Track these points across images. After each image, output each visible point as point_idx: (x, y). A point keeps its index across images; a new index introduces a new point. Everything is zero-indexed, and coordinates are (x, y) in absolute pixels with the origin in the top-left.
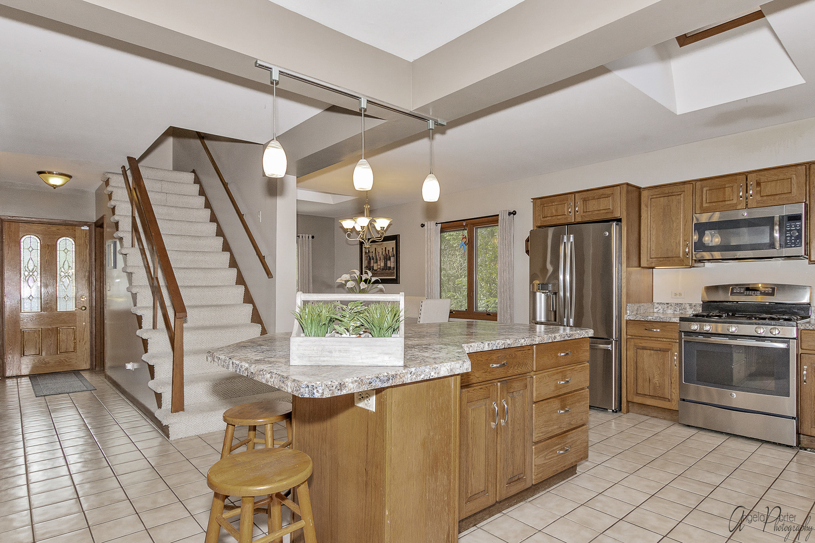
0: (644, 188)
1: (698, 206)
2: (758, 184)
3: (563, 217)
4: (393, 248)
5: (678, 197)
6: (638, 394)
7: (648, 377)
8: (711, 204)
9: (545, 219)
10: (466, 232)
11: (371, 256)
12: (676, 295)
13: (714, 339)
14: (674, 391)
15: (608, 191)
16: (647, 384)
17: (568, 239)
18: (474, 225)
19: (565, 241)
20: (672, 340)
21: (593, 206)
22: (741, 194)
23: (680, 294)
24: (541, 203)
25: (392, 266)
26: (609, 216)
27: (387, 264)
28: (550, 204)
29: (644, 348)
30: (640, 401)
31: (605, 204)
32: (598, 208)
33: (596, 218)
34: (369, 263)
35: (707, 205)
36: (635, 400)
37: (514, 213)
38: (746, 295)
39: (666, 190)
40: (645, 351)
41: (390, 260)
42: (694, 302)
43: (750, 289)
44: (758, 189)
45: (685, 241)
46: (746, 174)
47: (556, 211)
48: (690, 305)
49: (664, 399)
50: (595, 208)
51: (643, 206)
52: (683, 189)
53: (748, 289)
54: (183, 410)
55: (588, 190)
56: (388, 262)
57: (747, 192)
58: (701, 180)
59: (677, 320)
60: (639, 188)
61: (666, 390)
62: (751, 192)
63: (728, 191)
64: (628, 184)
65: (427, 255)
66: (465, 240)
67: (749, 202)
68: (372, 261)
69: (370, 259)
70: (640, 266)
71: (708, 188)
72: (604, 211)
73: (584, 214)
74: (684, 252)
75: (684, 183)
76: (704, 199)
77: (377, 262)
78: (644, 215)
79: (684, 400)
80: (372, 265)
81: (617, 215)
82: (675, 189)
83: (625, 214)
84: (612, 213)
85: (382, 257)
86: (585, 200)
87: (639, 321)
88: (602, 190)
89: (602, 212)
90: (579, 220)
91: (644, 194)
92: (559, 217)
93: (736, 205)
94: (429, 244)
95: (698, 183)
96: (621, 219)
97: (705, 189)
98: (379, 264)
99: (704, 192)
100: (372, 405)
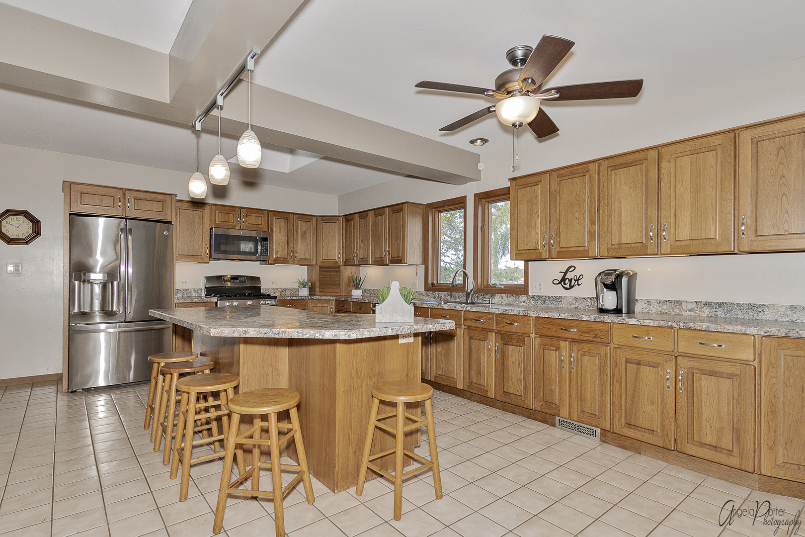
1: (213, 222)
2: (247, 216)
3: (110, 209)
5: (200, 213)
9: (85, 206)
12: (183, 283)
15: (161, 197)
22: (239, 220)
23: (186, 283)
26: (161, 218)
28: (92, 193)
31: (157, 207)
33: (148, 217)
35: (219, 223)
39: (191, 205)
42: (196, 288)
44: (247, 219)
45: (205, 244)
46: (241, 208)
47: (101, 201)
48: (194, 290)
52: (204, 208)
58: (215, 205)
59: (215, 300)
62: (244, 220)
63: (231, 216)
64: (176, 196)
67: (242, 226)
72: (156, 213)
73: (136, 211)
74: (206, 252)
76: (217, 218)
81: (169, 218)
83: (174, 218)
84: (164, 216)
86: (137, 199)
88: (154, 194)
90: (130, 215)
92: (104, 208)
93: (235, 226)
95: (213, 207)
96: (171, 222)
97: (217, 212)
100: (411, 340)
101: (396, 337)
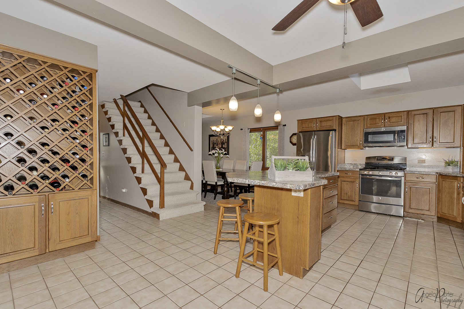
0: (344, 117)
1: (365, 125)
2: (389, 118)
3: (311, 128)
4: (226, 139)
5: (358, 122)
6: (341, 199)
7: (346, 193)
8: (371, 125)
9: (303, 129)
10: (262, 133)
11: (214, 142)
12: (354, 160)
13: (373, 177)
14: (356, 197)
15: (331, 118)
16: (346, 195)
17: (314, 137)
18: (266, 130)
19: (313, 138)
20: (356, 178)
21: (324, 124)
22: (382, 121)
23: (356, 160)
24: (301, 122)
25: (225, 147)
26: (331, 128)
27: (223, 146)
28: (305, 123)
29: (344, 181)
30: (342, 202)
31: (329, 123)
32: (326, 125)
33: (325, 129)
34: (214, 145)
35: (369, 125)
36: (340, 202)
37: (285, 125)
38: (383, 160)
39: (353, 119)
40: (345, 182)
41: (224, 144)
42: (361, 163)
43: (384, 158)
44: (389, 120)
45: (360, 139)
46: (384, 114)
47: (308, 125)
48: (360, 164)
49: (352, 201)
50: (325, 125)
51: (343, 125)
52: (360, 119)
53: (383, 158)
54: (164, 207)
55: (322, 118)
56: (224, 145)
57: (385, 121)
58: (367, 115)
59: (358, 170)
60: (342, 117)
61: (353, 197)
62: (386, 121)
63: (377, 120)
64: (339, 116)
65: (244, 142)
66: (262, 136)
67: (386, 125)
68: (215, 145)
69: (214, 143)
70: (341, 148)
71: (369, 119)
72: (329, 126)
73: (320, 127)
74: (360, 143)
75: (360, 116)
76: (368, 123)
77: (217, 145)
78: (343, 128)
79: (360, 201)
80: (215, 146)
81: (334, 128)
82: (356, 119)
83: (337, 127)
84: (332, 127)
85: (220, 143)
86: (321, 121)
87: (343, 170)
88: (328, 118)
89: (328, 126)
90: (318, 129)
91: (344, 120)
92: (309, 128)
93: (381, 125)
94: (245, 137)
95: (366, 117)
96: (336, 130)
97: (368, 119)
98: (219, 146)
99: (368, 120)
100: (302, 194)
101: (290, 190)
